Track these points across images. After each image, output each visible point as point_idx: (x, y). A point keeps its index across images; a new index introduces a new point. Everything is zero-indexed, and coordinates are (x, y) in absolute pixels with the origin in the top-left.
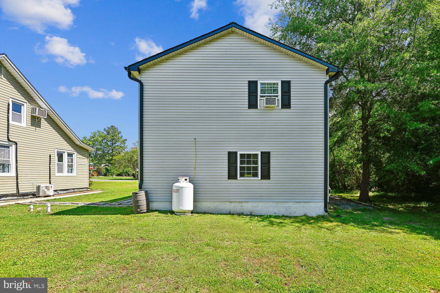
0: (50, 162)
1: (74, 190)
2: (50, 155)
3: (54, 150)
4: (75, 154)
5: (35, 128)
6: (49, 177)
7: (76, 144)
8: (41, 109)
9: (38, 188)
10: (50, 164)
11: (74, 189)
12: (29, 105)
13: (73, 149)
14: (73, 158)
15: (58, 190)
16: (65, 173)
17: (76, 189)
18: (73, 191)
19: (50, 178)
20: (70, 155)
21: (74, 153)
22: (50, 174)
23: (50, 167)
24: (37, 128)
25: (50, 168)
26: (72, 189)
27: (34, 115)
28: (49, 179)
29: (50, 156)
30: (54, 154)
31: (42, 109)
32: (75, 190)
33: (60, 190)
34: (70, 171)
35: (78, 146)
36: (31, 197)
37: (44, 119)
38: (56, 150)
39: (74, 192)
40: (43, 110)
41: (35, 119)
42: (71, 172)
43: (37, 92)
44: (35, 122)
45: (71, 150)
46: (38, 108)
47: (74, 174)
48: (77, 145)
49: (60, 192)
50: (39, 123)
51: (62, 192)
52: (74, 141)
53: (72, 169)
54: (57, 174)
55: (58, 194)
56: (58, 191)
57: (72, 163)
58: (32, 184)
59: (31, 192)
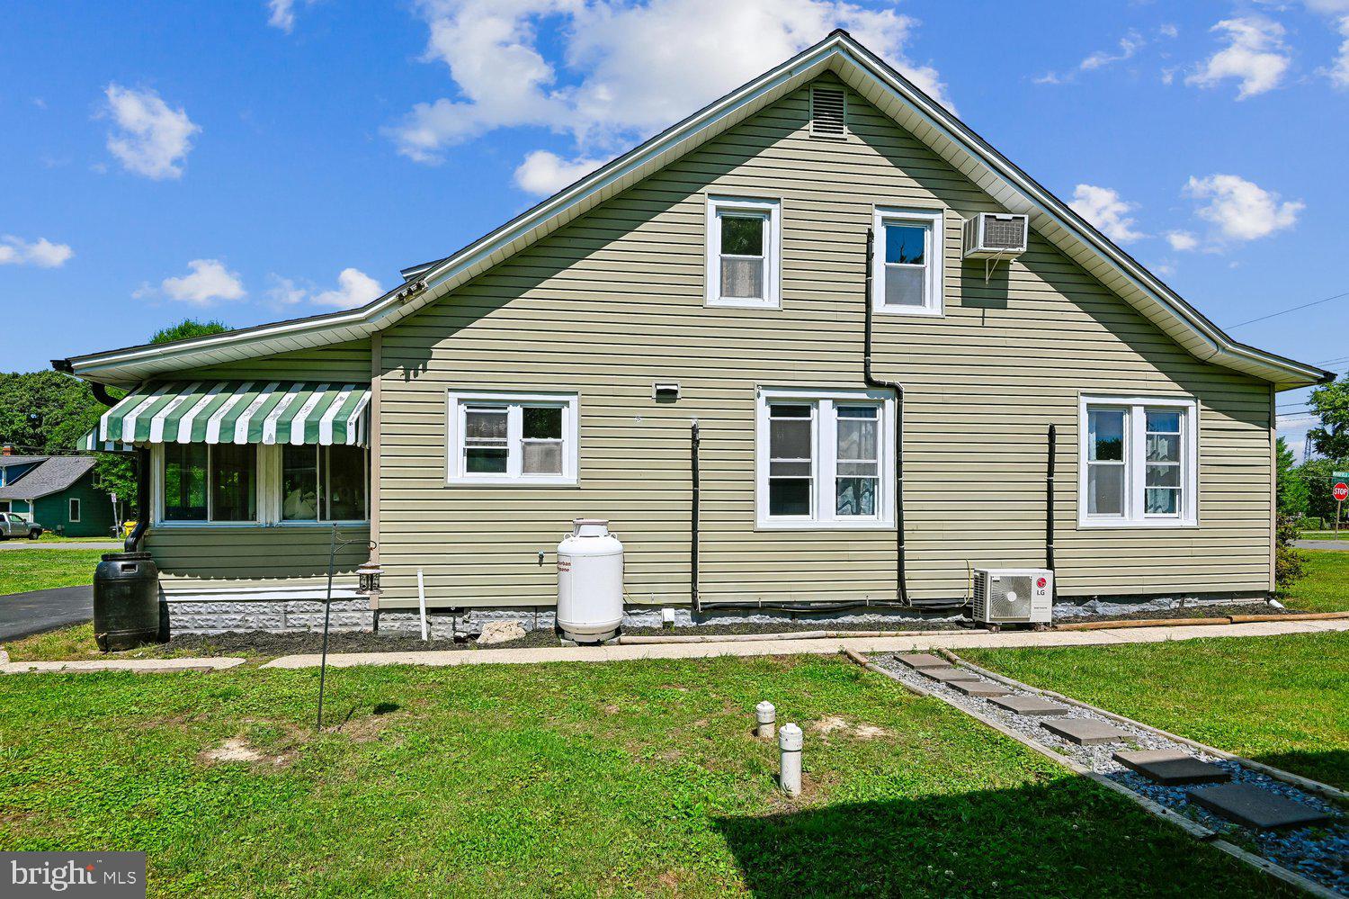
0: (1051, 463)
1: (1182, 603)
2: (1052, 429)
3: (1072, 401)
4: (1192, 411)
5: (979, 312)
6: (1044, 534)
7: (1195, 358)
8: (999, 216)
9: (980, 581)
10: (1050, 472)
11: (1183, 595)
12: (955, 214)
13: (1176, 386)
14: (1181, 432)
15: (1091, 597)
16: (1135, 515)
17: (1193, 595)
18: (1175, 604)
19: (1050, 540)
20: (1163, 421)
21: (1185, 410)
22: (1050, 520)
23: (1050, 483)
24: (988, 312)
25: (1050, 491)
26: (1174, 596)
27: (970, 254)
28: (1044, 544)
29: (1052, 434)
30: (1072, 420)
31: (1006, 211)
32: (1191, 603)
33: (1102, 598)
34: (1163, 500)
35: (1209, 369)
36: (960, 624)
37: (1022, 259)
38: (1084, 401)
39: (1179, 614)
40: (1009, 217)
41: (979, 274)
42: (1172, 509)
43: (980, 140)
44: (978, 284)
45: (1165, 389)
46: (982, 215)
47: (1186, 517)
48: (1203, 363)
49: (1101, 608)
50: (1000, 284)
51: (1115, 609)
52: (1186, 345)
53: (1173, 493)
54: (1086, 520)
55: (1088, 619)
56: (1091, 603)
57: (1177, 458)
58: (963, 564)
59: (960, 601)
